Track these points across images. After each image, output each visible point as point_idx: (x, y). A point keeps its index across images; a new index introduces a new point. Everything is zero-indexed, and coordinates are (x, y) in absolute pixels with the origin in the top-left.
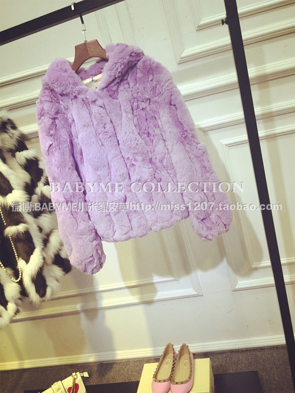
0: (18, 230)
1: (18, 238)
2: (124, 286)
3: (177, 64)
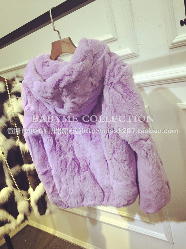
3: (168, 49)
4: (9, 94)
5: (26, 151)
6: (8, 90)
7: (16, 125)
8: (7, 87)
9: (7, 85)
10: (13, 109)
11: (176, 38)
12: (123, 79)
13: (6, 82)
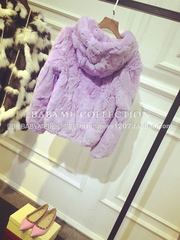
0: (12, 91)
1: (10, 95)
2: (47, 157)
3: (154, 66)
4: (27, 23)
5: (17, 77)
6: (28, 20)
7: (19, 51)
8: (29, 17)
9: (29, 15)
10: (24, 37)
11: (163, 62)
12: (138, 70)
13: (30, 12)
